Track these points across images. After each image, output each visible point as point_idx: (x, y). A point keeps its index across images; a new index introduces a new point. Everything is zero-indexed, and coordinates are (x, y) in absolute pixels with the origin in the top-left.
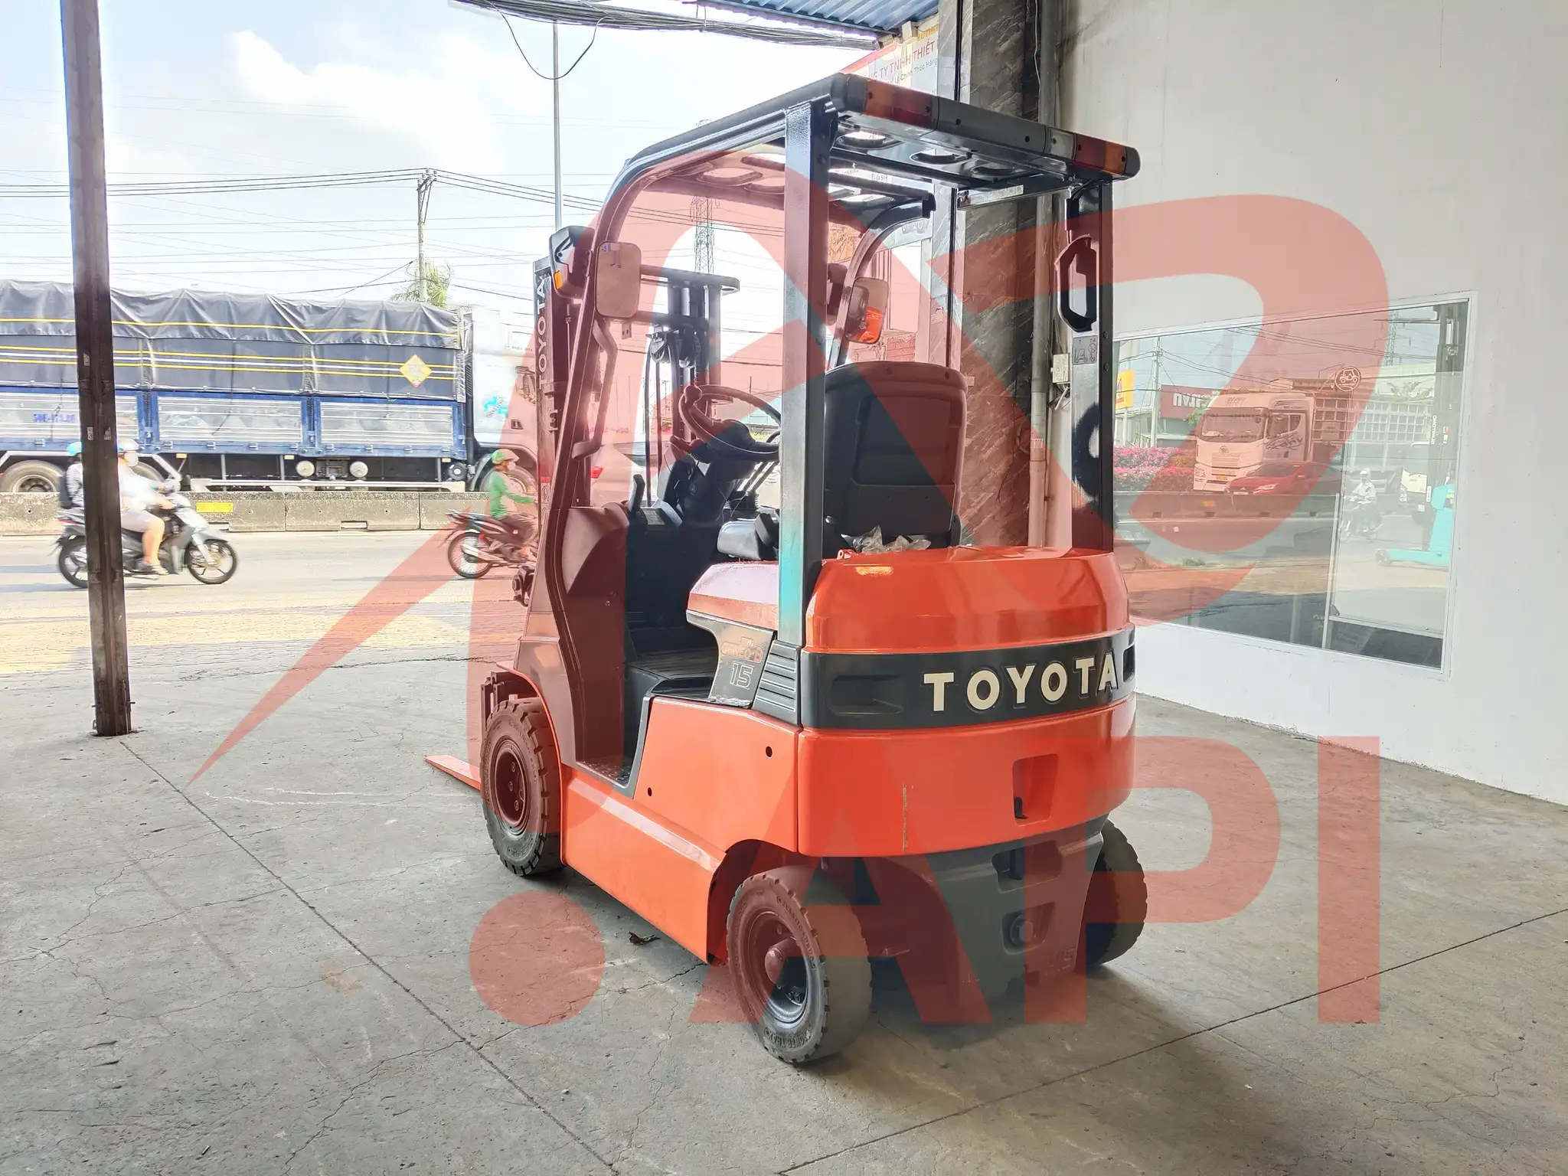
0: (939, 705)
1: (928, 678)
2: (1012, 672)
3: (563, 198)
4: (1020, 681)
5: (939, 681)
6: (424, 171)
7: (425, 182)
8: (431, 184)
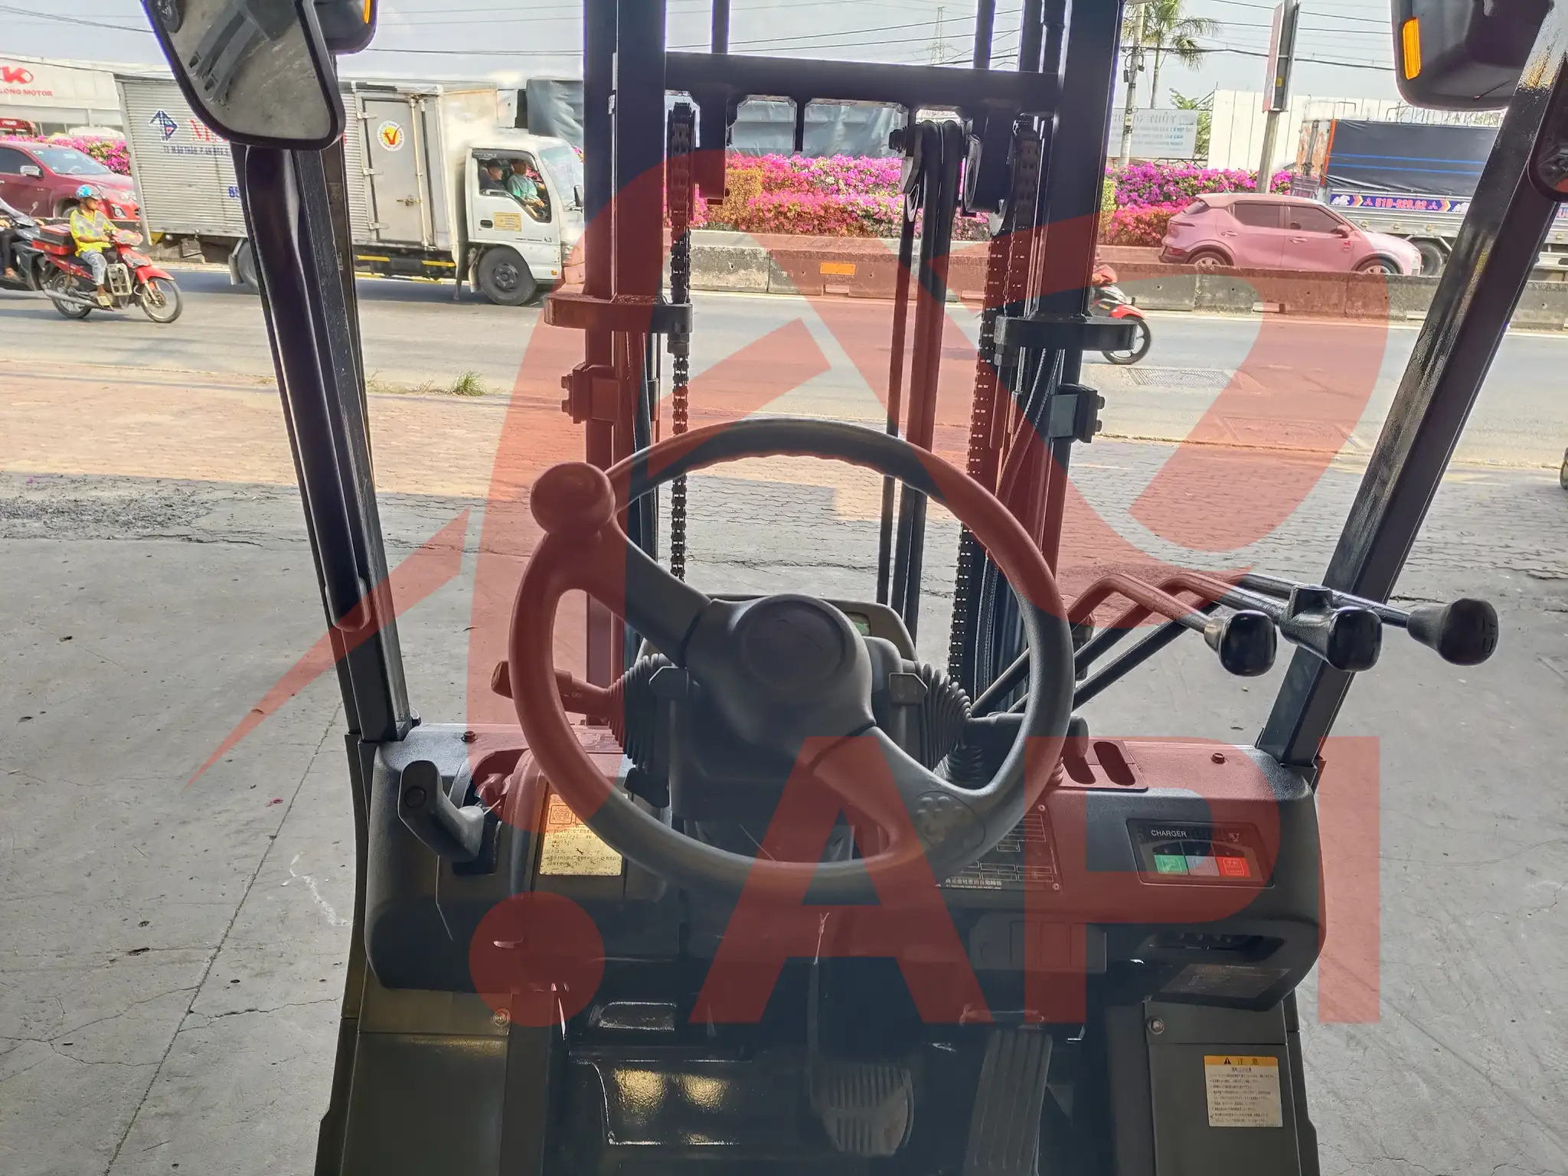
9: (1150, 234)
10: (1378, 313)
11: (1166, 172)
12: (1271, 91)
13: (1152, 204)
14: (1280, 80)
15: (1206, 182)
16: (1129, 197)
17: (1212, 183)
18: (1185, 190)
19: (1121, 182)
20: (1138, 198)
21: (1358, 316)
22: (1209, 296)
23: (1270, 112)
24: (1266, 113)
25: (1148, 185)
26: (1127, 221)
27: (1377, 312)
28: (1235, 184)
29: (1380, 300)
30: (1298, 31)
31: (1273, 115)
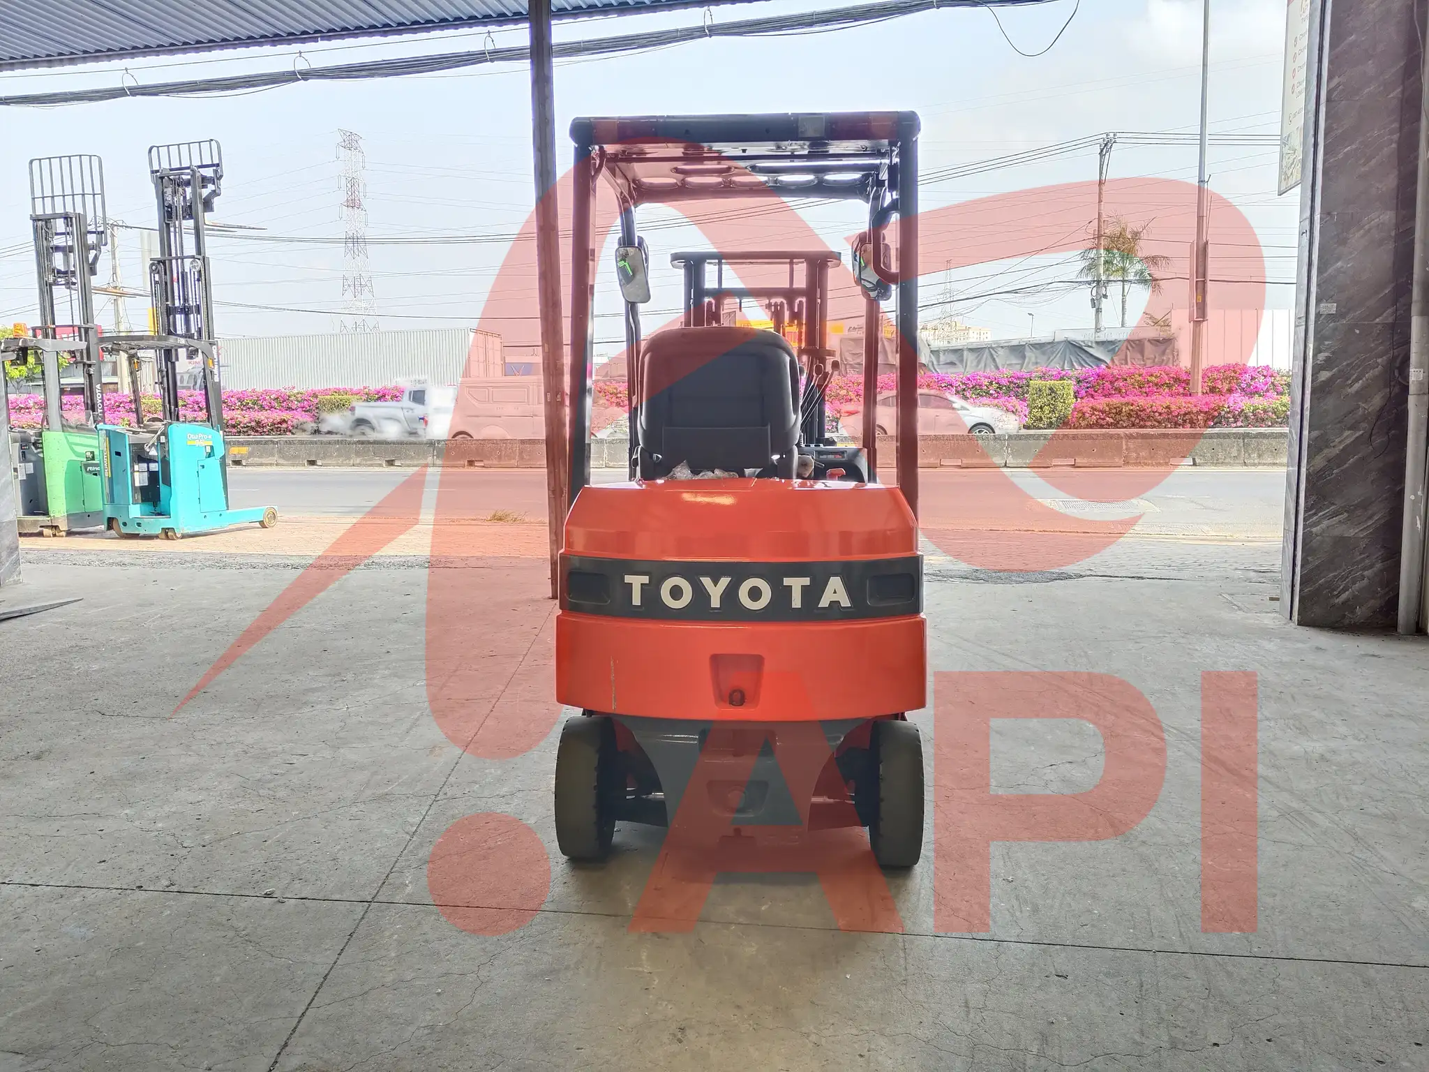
0: (636, 600)
1: (628, 579)
2: (706, 581)
3: (1208, 137)
4: (716, 591)
5: (637, 582)
6: (1104, 136)
7: (1106, 145)
8: (1111, 148)
9: (1104, 419)
10: (1271, 462)
11: (1116, 372)
12: (1193, 307)
13: (1105, 396)
14: (1200, 297)
15: (1149, 378)
16: (1086, 392)
17: (1153, 378)
18: (1132, 384)
19: (1079, 382)
20: (1093, 393)
21: (1254, 465)
22: (1134, 455)
23: (1195, 321)
24: (1192, 322)
25: (1101, 383)
26: (1085, 410)
27: (1270, 460)
28: (1173, 378)
29: (1271, 451)
30: (1209, 259)
31: (1197, 324)
